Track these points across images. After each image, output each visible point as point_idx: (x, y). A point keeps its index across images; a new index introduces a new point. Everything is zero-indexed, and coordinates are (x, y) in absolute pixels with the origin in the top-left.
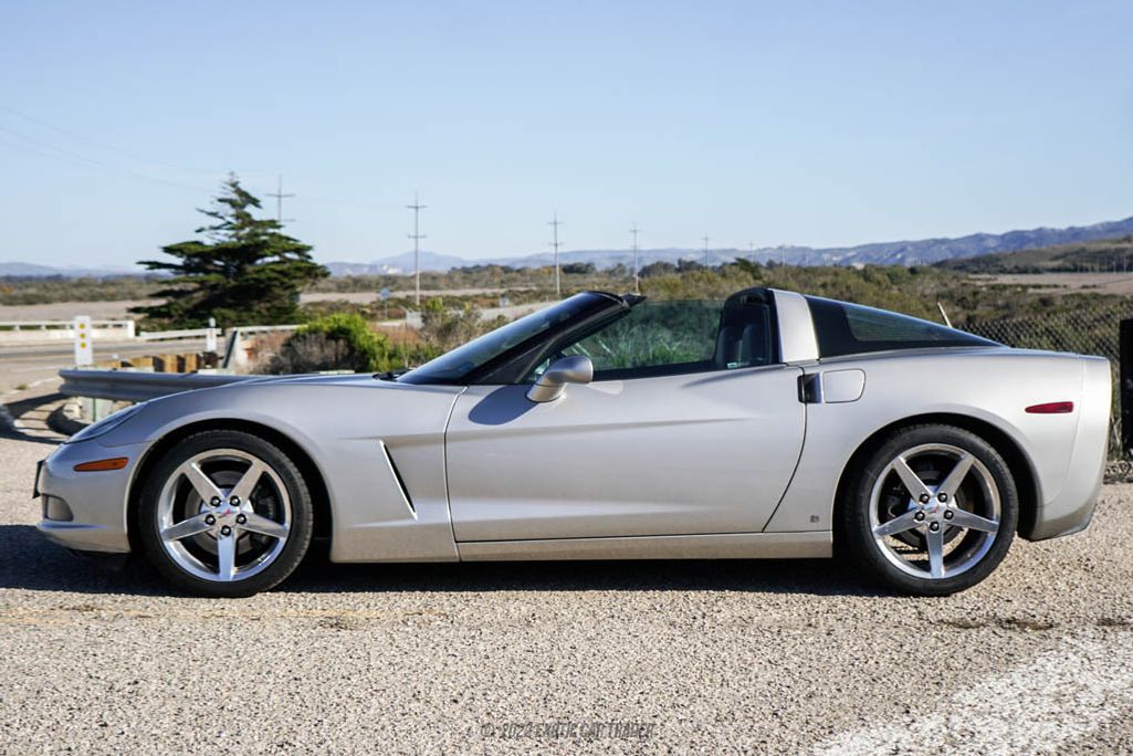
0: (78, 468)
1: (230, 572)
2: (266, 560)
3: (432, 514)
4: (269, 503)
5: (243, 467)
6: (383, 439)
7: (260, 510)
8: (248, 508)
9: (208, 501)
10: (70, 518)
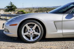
0: (10, 25)
1: (32, 40)
2: (37, 38)
3: (60, 31)
4: (37, 30)
5: (34, 25)
6: (54, 21)
7: (36, 31)
8: (34, 31)
9: (29, 30)
10: (9, 32)
